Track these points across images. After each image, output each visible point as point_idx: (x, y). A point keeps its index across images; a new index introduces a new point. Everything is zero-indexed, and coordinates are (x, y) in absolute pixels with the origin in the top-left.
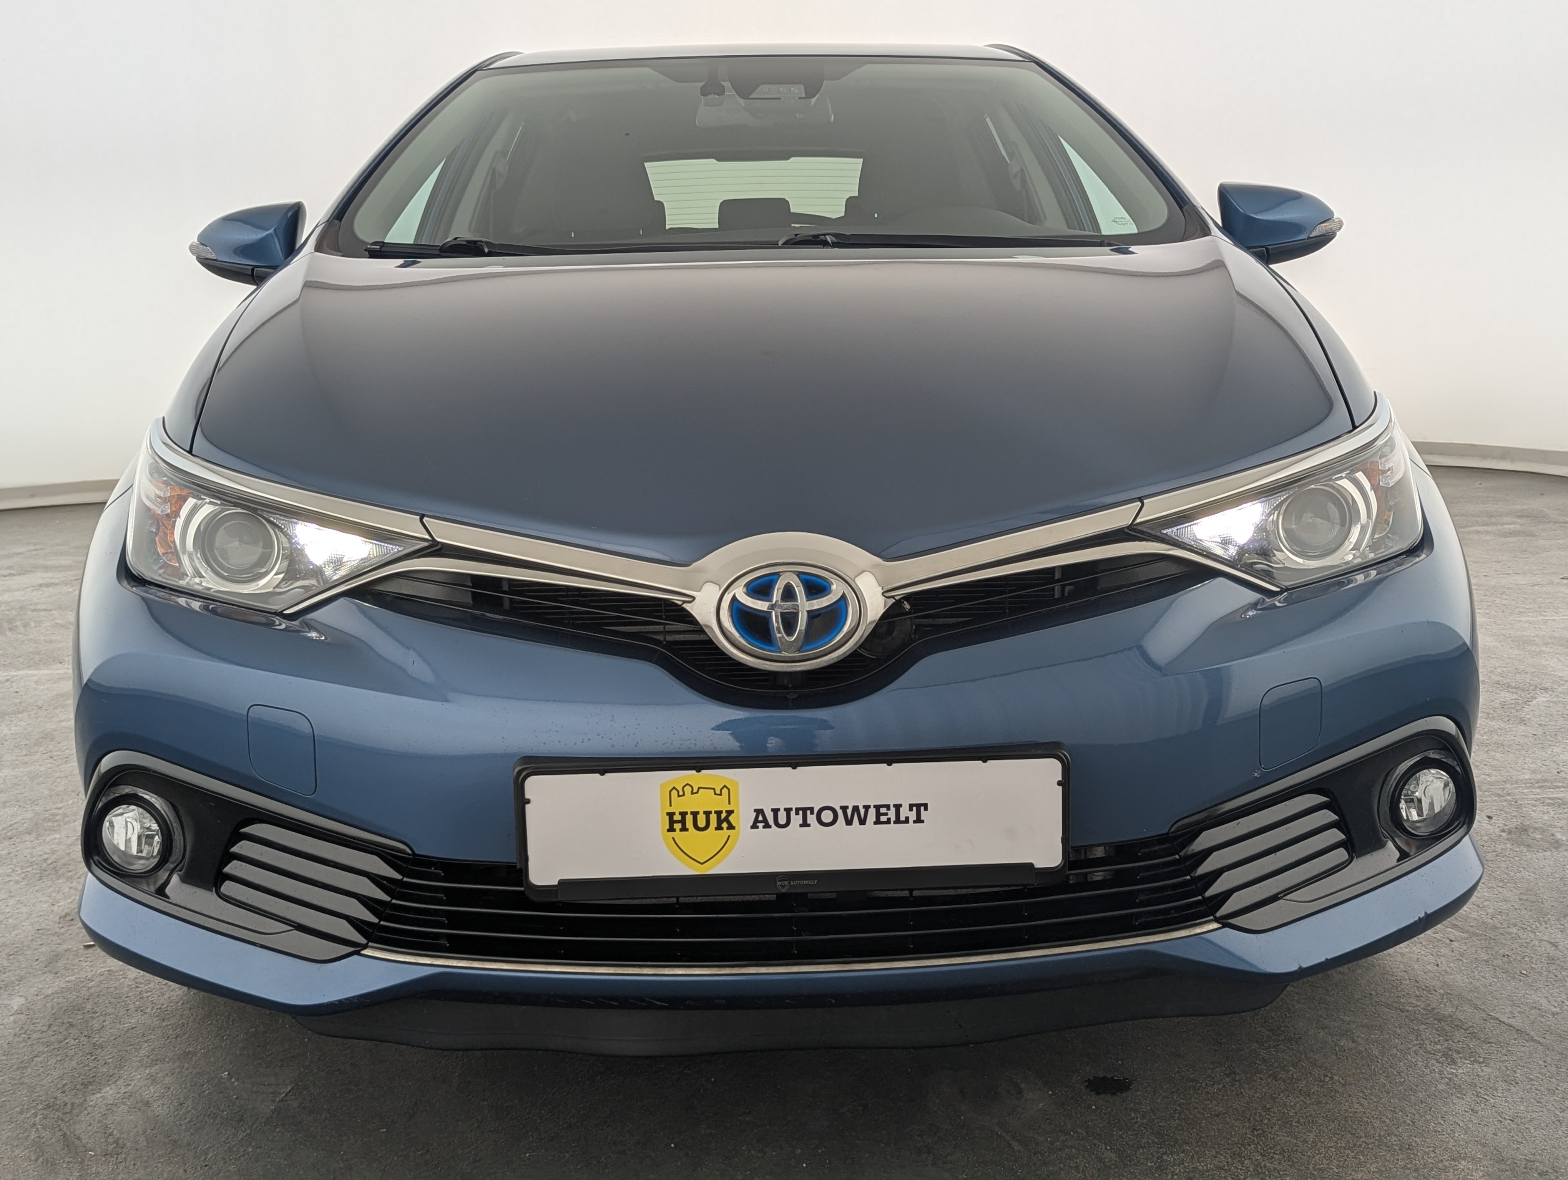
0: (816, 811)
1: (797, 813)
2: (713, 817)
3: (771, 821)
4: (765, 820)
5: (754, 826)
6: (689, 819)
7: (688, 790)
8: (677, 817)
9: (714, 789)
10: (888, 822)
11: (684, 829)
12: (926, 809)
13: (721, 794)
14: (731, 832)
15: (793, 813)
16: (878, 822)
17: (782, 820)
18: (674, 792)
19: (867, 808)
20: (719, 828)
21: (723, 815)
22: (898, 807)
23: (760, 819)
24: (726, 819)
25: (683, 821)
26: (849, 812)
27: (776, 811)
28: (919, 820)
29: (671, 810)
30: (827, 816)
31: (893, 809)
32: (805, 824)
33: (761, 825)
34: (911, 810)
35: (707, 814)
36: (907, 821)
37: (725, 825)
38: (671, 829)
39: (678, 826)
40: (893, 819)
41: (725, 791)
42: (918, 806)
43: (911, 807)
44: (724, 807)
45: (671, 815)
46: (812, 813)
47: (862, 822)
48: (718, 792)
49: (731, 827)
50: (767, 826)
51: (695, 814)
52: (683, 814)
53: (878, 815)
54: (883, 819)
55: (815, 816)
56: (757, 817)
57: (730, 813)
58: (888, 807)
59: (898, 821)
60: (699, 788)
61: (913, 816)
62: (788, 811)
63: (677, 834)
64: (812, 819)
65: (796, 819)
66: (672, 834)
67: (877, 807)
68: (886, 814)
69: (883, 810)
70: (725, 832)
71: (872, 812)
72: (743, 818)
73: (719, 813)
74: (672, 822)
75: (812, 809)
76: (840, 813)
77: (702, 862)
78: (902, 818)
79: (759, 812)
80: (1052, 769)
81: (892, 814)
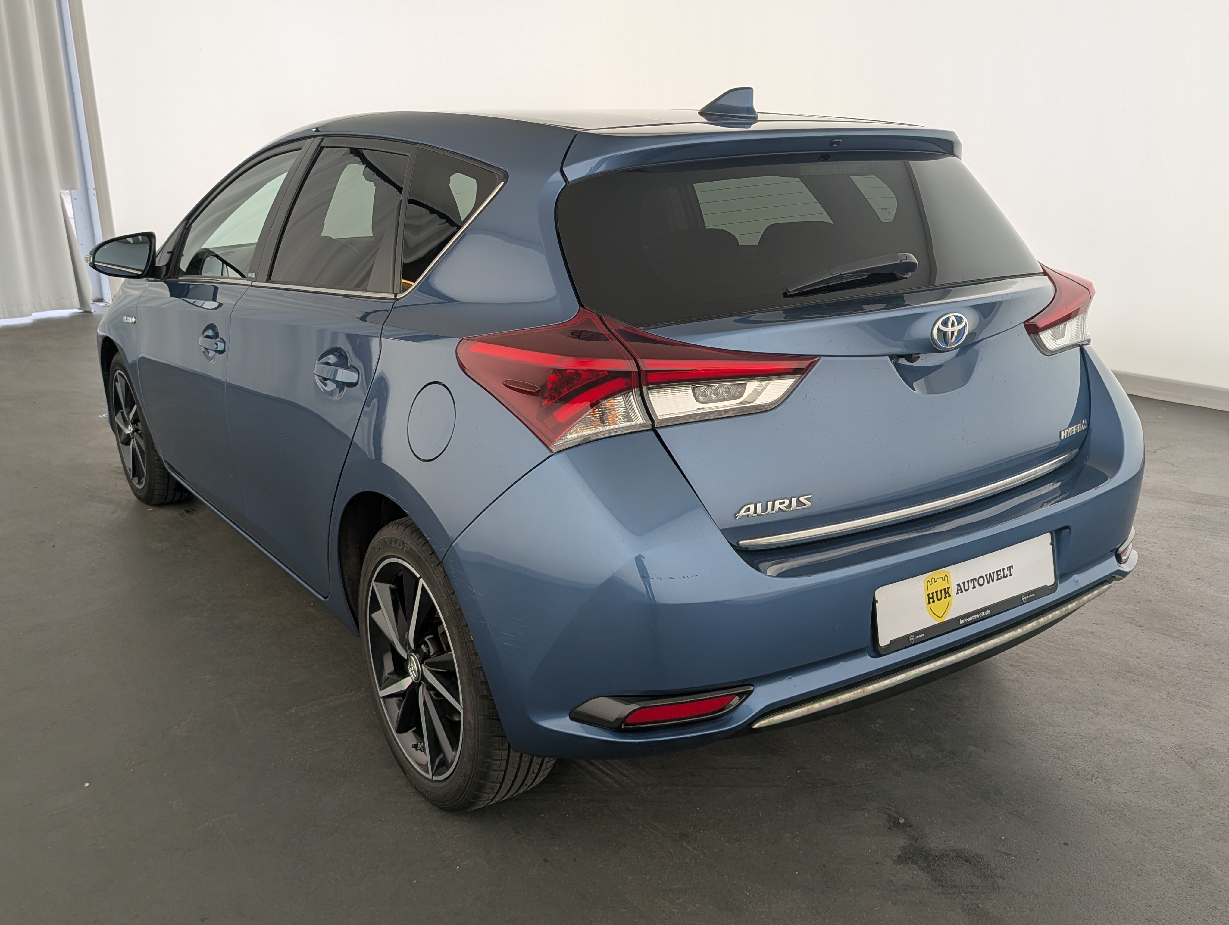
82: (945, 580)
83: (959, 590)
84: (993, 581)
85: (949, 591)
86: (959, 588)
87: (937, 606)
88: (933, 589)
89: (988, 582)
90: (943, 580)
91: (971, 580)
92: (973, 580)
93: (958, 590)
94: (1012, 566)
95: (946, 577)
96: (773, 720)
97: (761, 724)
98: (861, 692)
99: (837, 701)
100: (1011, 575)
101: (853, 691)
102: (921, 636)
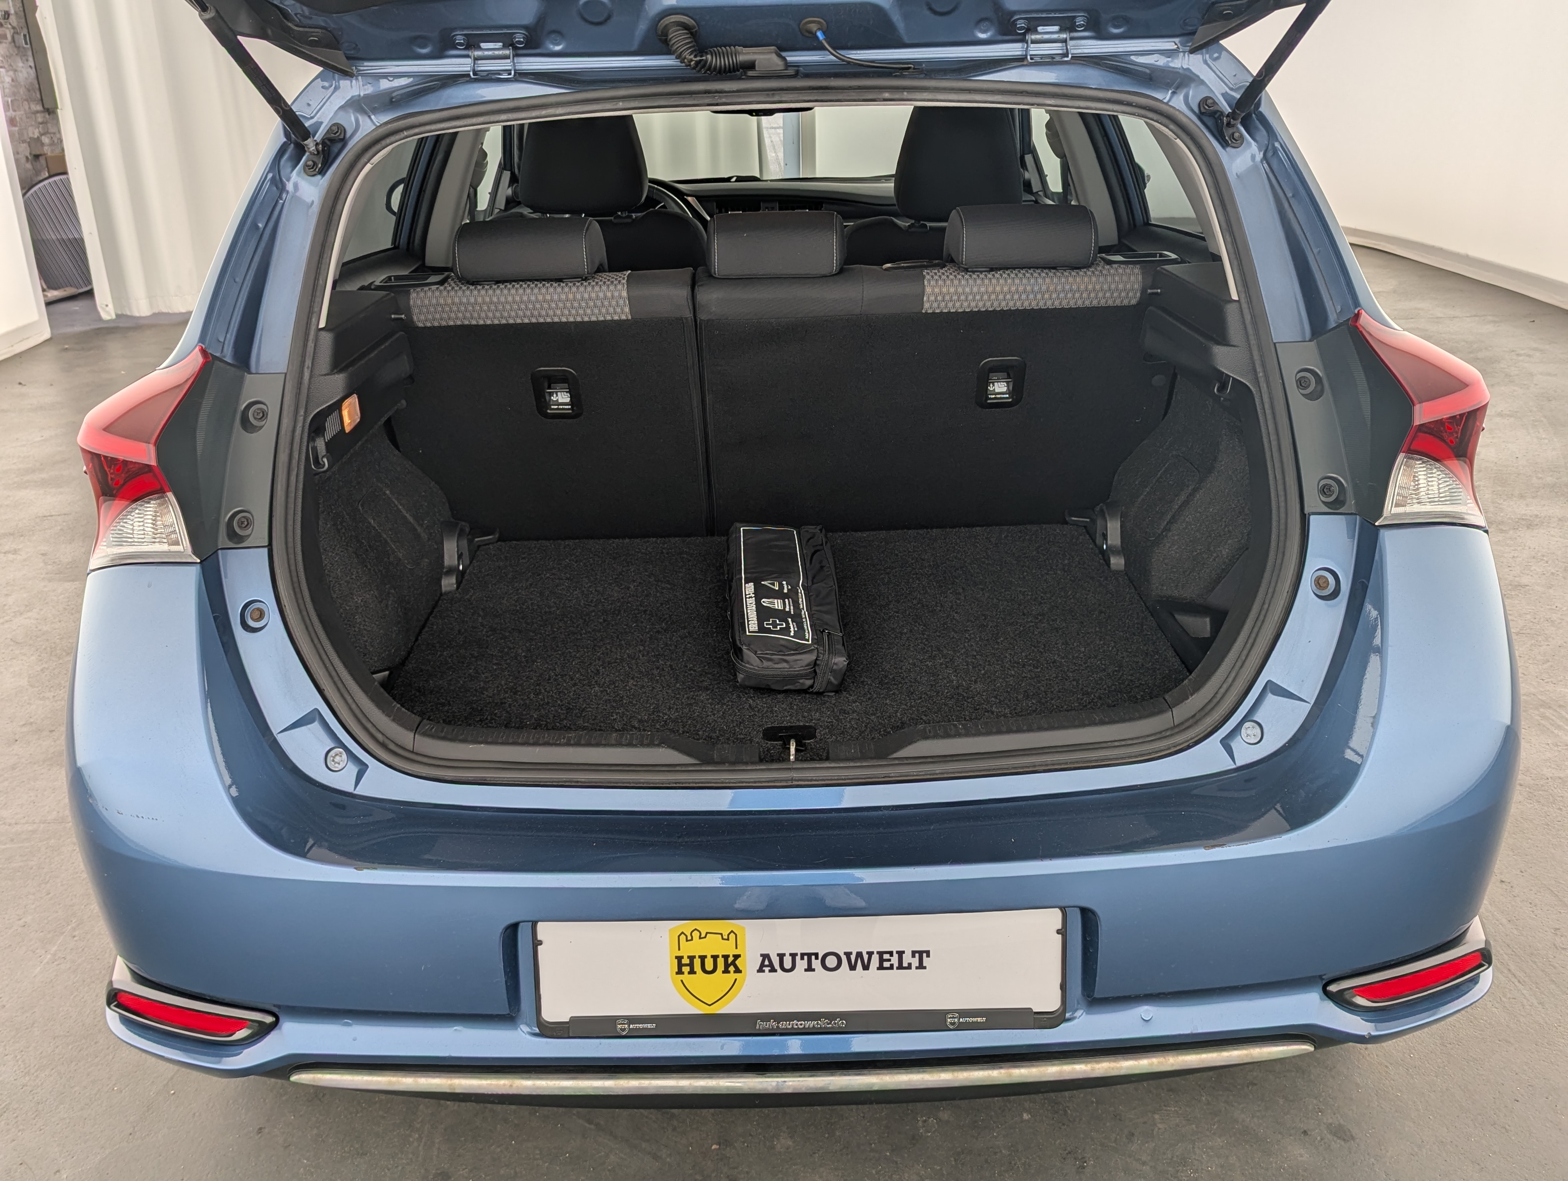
82: (728, 939)
83: (767, 966)
84: (866, 967)
85: (737, 962)
86: (767, 963)
87: (698, 981)
88: (695, 948)
89: (853, 968)
90: (723, 939)
91: (803, 955)
92: (809, 955)
93: (762, 965)
94: (928, 953)
95: (732, 935)
96: (320, 1080)
97: (300, 1079)
98: (504, 1085)
99: (451, 1085)
100: (921, 966)
101: (491, 1078)
102: (649, 1026)
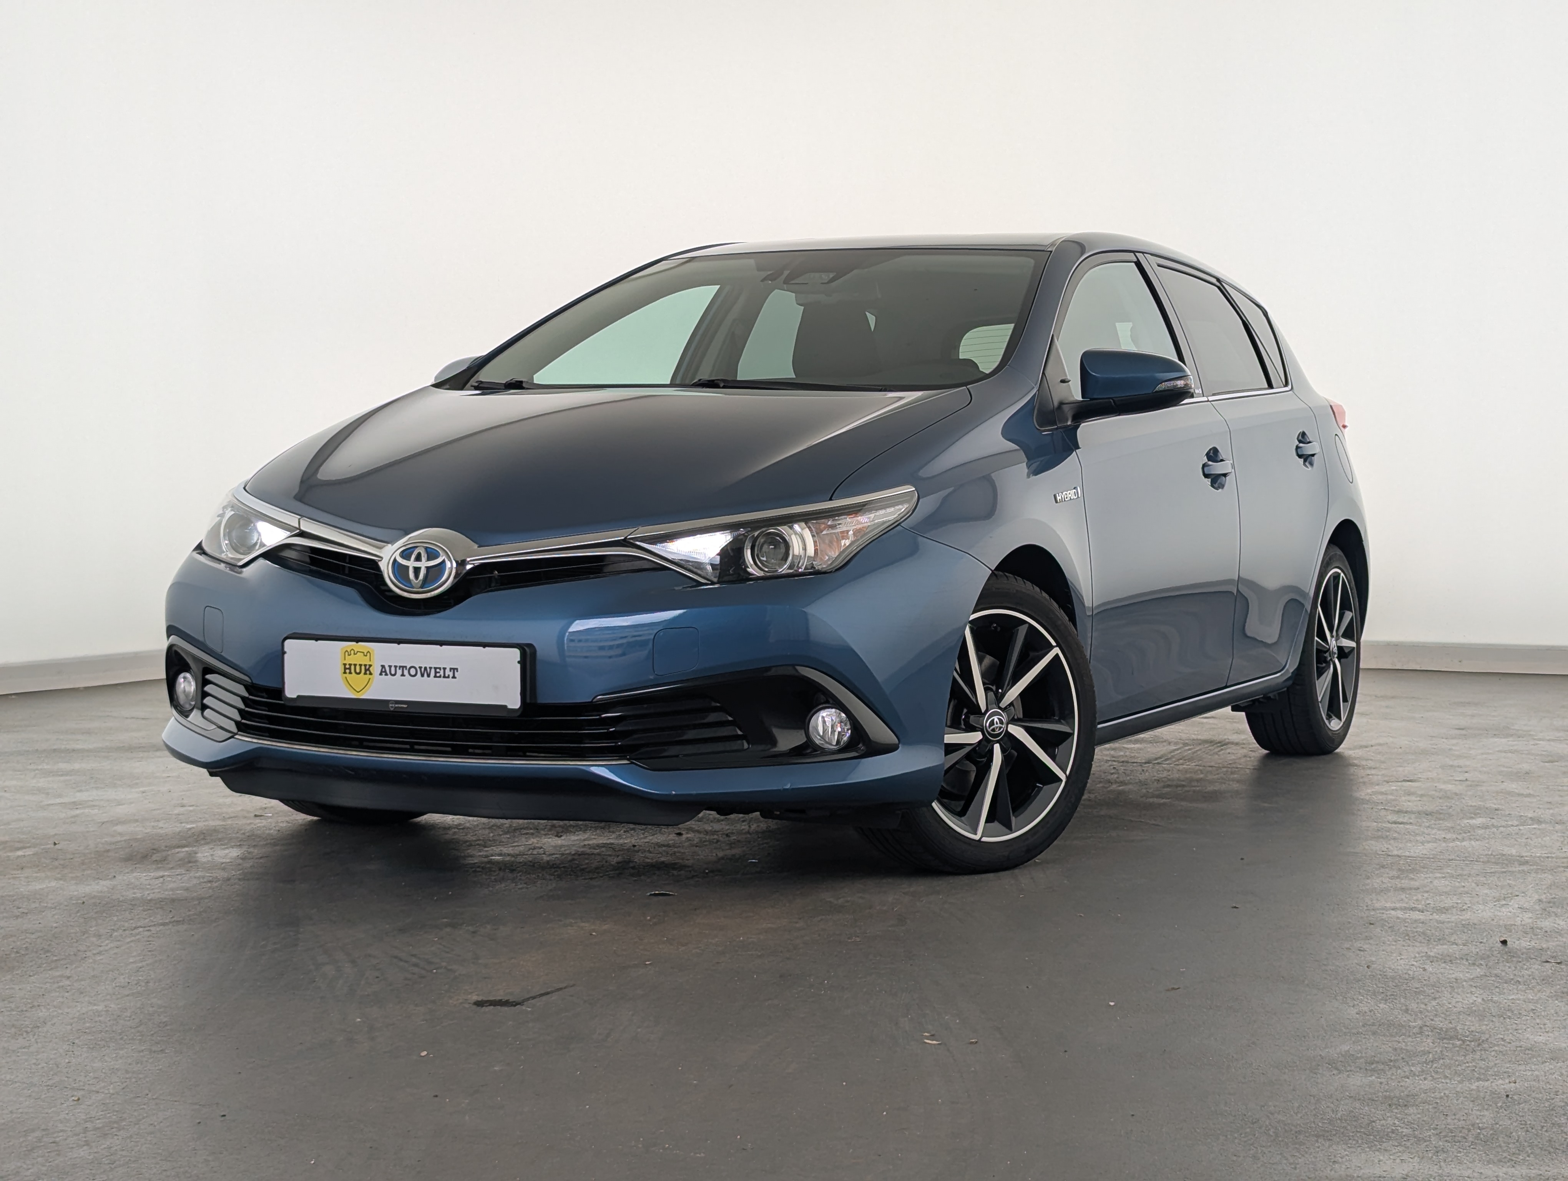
0: (408, 668)
1: (400, 669)
2: (363, 667)
3: (388, 672)
4: (385, 671)
5: (381, 674)
6: (353, 667)
7: (352, 652)
8: (347, 666)
9: (363, 653)
10: (440, 677)
11: (350, 673)
12: (457, 671)
13: (366, 656)
14: (370, 676)
15: (398, 668)
16: (435, 676)
17: (393, 672)
18: (347, 653)
19: (431, 668)
20: (365, 674)
21: (367, 667)
22: (445, 669)
23: (383, 671)
24: (369, 669)
25: (350, 669)
26: (423, 670)
27: (390, 667)
28: (454, 677)
29: (345, 662)
30: (413, 672)
31: (442, 670)
32: (403, 675)
33: (384, 674)
34: (450, 671)
35: (361, 665)
36: (448, 677)
37: (368, 672)
38: (345, 673)
39: (348, 671)
40: (442, 675)
41: (368, 654)
42: (454, 669)
43: (451, 669)
44: (368, 663)
45: (345, 665)
46: (406, 669)
47: (429, 676)
48: (365, 654)
49: (371, 674)
50: (386, 675)
51: (355, 665)
52: (350, 665)
53: (436, 672)
54: (438, 675)
55: (407, 671)
56: (382, 670)
57: (370, 666)
58: (440, 668)
59: (444, 677)
60: (358, 652)
61: (451, 675)
62: (396, 667)
63: (347, 675)
64: (406, 672)
65: (399, 672)
66: (345, 675)
67: (435, 668)
68: (439, 672)
69: (438, 670)
70: (368, 676)
71: (433, 671)
72: (376, 670)
73: (365, 665)
74: (345, 669)
75: (406, 667)
76: (419, 670)
77: (358, 690)
78: (447, 675)
79: (383, 666)
80: (516, 653)
81: (442, 673)
